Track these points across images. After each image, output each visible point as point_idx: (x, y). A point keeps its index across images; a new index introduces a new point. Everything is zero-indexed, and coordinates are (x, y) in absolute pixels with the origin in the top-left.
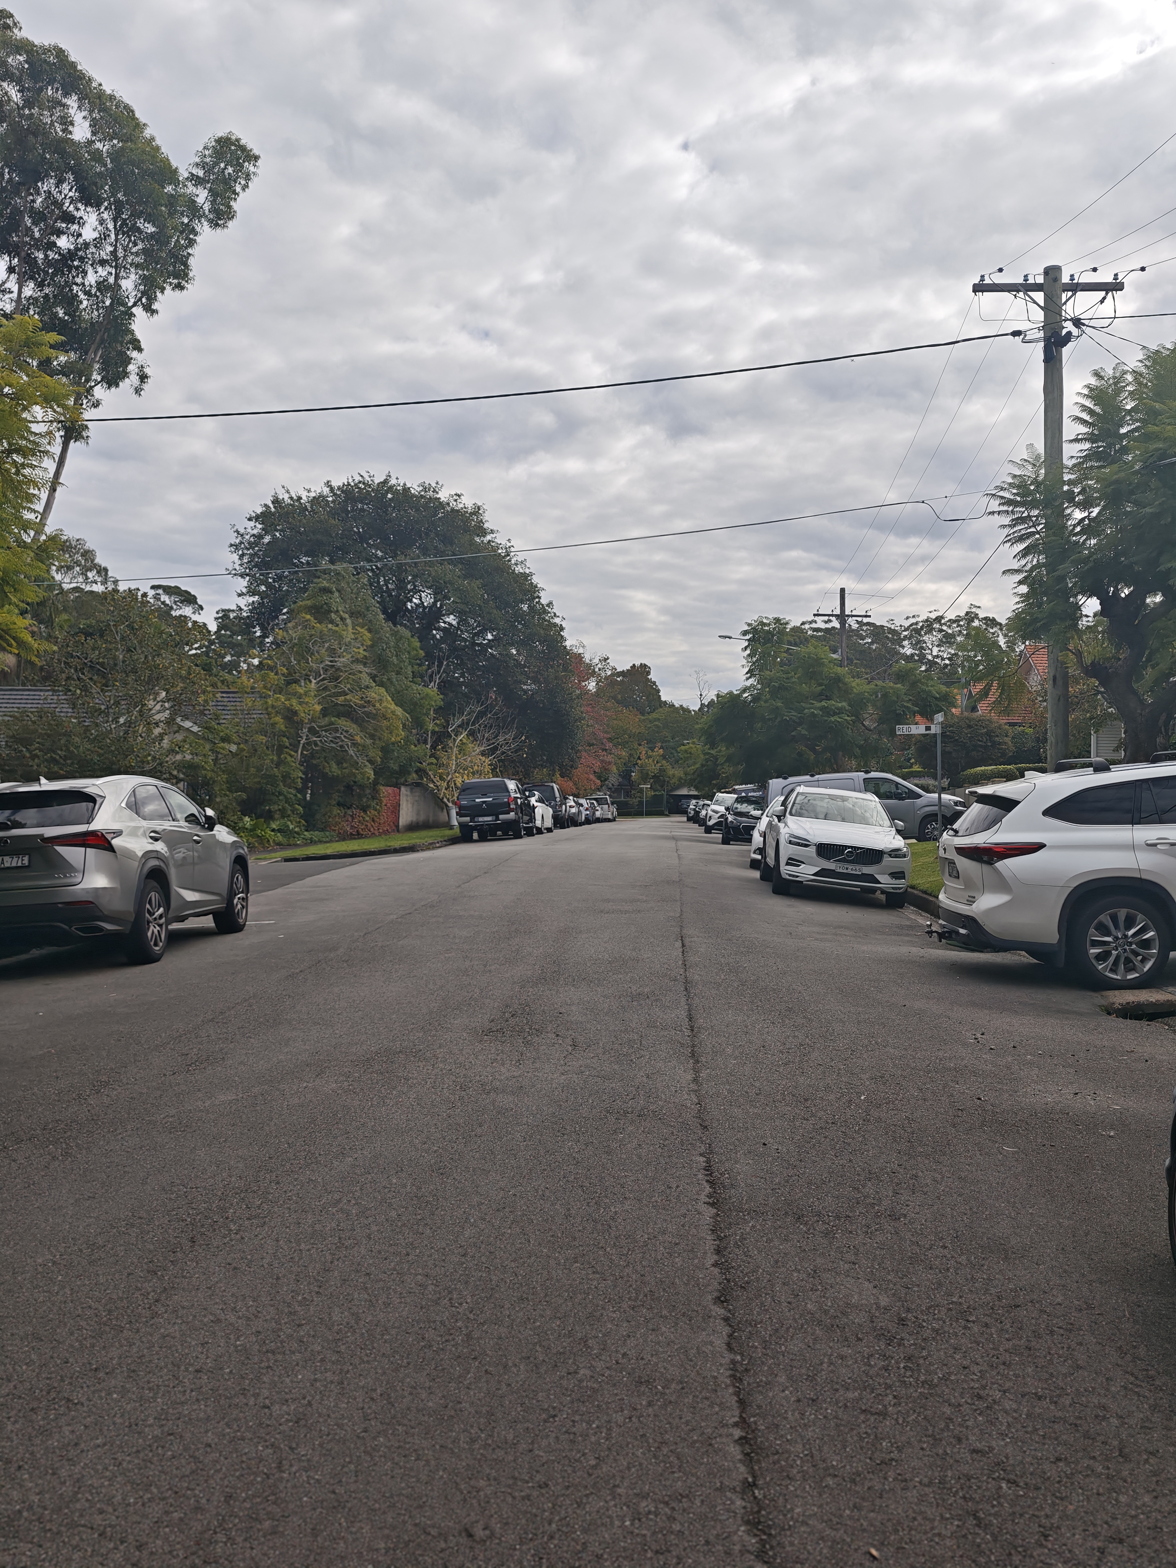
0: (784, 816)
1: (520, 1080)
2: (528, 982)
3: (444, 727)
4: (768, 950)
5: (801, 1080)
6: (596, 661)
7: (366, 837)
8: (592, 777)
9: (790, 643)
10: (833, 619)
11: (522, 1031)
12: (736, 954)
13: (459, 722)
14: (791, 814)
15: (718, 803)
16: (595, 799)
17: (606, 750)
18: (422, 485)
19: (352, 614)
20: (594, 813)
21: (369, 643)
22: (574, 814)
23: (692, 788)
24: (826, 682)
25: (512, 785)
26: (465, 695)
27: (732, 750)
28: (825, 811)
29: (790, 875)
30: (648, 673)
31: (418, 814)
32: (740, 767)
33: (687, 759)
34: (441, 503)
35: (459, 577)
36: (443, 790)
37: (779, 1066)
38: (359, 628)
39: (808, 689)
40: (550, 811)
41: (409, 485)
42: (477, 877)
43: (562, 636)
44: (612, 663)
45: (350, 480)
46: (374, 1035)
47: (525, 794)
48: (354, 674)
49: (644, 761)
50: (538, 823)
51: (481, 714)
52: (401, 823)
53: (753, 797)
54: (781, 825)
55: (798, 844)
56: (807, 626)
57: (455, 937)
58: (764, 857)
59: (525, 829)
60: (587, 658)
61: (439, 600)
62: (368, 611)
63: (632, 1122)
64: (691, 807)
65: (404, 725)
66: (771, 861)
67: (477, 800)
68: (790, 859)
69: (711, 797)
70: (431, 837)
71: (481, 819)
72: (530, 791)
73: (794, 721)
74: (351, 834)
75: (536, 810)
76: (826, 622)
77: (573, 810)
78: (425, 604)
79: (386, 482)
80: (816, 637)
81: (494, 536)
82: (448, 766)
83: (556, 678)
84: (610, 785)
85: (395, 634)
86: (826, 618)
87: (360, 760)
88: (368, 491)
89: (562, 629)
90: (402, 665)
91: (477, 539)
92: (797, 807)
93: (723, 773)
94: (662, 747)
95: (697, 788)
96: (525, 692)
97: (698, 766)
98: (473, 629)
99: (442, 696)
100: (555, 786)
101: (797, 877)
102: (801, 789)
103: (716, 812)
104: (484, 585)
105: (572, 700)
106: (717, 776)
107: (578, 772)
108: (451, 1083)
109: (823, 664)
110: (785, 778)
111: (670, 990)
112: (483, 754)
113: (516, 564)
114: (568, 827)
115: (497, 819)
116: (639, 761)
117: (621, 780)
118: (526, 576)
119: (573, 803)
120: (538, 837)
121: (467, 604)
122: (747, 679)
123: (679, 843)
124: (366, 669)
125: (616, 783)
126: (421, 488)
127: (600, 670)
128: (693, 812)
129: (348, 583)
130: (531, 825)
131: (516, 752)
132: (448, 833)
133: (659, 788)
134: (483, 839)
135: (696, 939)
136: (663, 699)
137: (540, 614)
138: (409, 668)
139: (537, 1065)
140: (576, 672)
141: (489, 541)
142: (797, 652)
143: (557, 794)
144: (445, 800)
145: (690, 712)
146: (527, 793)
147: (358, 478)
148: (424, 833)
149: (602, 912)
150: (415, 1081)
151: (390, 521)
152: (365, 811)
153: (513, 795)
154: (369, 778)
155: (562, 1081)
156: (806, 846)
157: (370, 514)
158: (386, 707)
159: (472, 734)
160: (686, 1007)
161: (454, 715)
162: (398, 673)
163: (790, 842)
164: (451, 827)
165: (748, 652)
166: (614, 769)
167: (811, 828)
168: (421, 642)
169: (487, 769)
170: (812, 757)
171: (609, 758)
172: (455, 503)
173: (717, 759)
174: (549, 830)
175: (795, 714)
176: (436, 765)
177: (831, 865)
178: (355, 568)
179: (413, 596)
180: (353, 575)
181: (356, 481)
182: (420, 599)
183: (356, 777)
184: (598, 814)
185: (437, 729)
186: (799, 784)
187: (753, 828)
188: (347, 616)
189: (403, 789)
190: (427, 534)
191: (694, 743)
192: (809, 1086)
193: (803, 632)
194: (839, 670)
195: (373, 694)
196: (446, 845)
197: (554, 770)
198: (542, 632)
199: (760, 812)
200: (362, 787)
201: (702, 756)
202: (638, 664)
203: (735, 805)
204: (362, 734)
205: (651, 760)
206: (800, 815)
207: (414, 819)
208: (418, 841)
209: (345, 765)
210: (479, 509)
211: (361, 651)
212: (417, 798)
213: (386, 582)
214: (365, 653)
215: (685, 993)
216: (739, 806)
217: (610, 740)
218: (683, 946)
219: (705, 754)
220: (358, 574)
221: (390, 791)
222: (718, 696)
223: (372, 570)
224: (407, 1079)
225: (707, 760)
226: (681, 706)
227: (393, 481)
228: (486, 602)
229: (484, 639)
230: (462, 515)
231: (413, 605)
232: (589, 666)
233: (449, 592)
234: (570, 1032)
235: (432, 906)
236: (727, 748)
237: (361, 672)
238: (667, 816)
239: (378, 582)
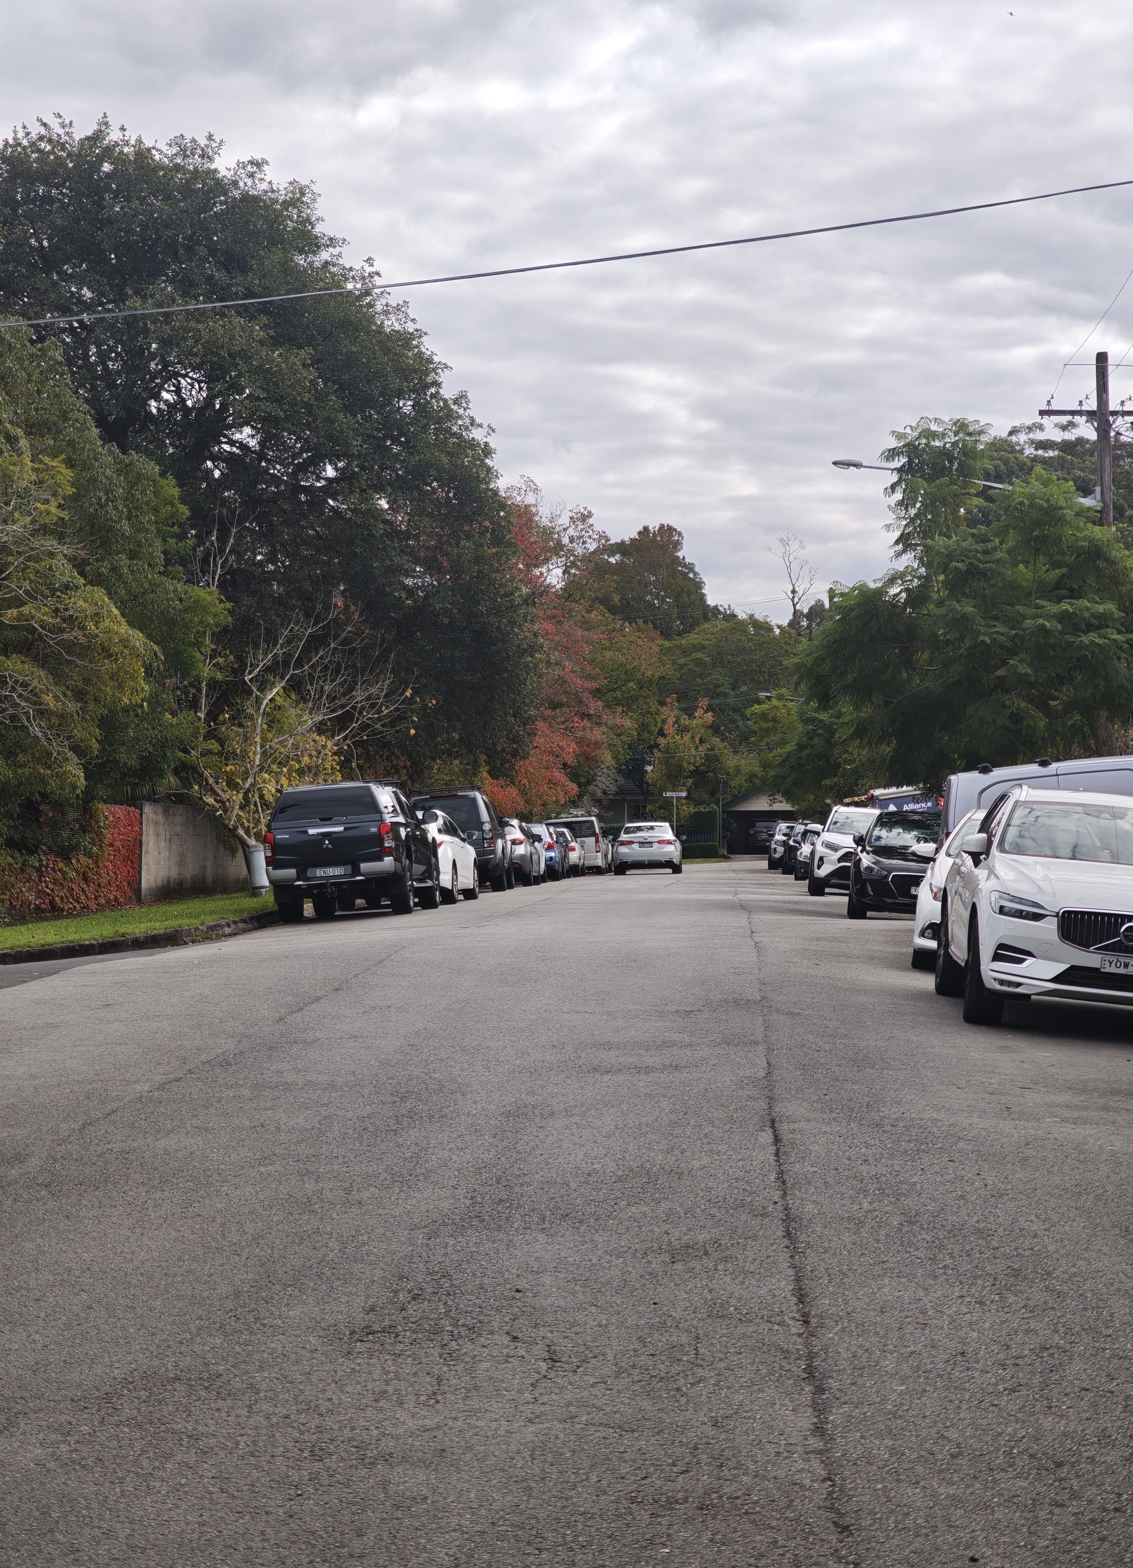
0: (987, 852)
1: (439, 1434)
2: (445, 1224)
3: (234, 672)
4: (961, 1145)
5: (1047, 1422)
6: (564, 520)
7: (70, 915)
8: (559, 776)
9: (987, 477)
10: (1081, 420)
11: (437, 1331)
12: (892, 1156)
13: (266, 660)
14: (1002, 849)
15: (839, 827)
16: (567, 825)
17: (589, 716)
18: (178, 141)
19: (33, 428)
20: (565, 857)
21: (70, 491)
22: (523, 857)
23: (779, 797)
24: (1069, 559)
25: (385, 797)
26: (279, 601)
27: (866, 712)
28: (1071, 839)
29: (1002, 982)
30: (677, 545)
31: (181, 862)
32: (886, 749)
33: (767, 732)
34: (219, 182)
35: (261, 343)
36: (236, 810)
37: (999, 1394)
38: (46, 459)
39: (1029, 575)
40: (470, 853)
41: (148, 143)
42: (318, 999)
43: (489, 469)
44: (598, 523)
45: (20, 135)
46: (117, 1344)
47: (414, 817)
48: (38, 560)
49: (672, 737)
50: (445, 880)
51: (315, 642)
52: (144, 885)
53: (914, 812)
54: (981, 873)
55: (1020, 914)
56: (1022, 438)
57: (278, 1129)
58: (945, 944)
59: (418, 892)
60: (543, 516)
61: (221, 393)
62: (66, 419)
63: (688, 1521)
64: (779, 837)
65: (149, 670)
66: (959, 952)
67: (311, 831)
68: (1001, 946)
69: (822, 816)
70: (212, 912)
71: (320, 872)
72: (426, 809)
73: (1002, 647)
74: (37, 908)
75: (440, 851)
76: (1064, 428)
77: (520, 850)
78: (189, 403)
79: (96, 137)
80: (1044, 461)
81: (335, 251)
82: (244, 755)
83: (478, 560)
84: (599, 793)
85: (125, 469)
86: (1064, 419)
87: (55, 748)
88: (58, 158)
89: (487, 451)
90: (141, 536)
91: (300, 260)
92: (1012, 832)
93: (846, 761)
94: (710, 708)
95: (789, 796)
96: (411, 592)
97: (791, 747)
98: (295, 456)
99: (229, 605)
100: (480, 798)
101: (1019, 985)
102: (1023, 794)
103: (834, 848)
104: (316, 361)
105: (513, 608)
106: (833, 768)
107: (528, 766)
108: (290, 1445)
109: (1061, 520)
110: (985, 771)
111: (755, 1237)
112: (320, 728)
113: (386, 313)
114: (510, 887)
115: (356, 871)
116: (662, 741)
117: (622, 781)
118: (406, 340)
119: (518, 835)
120: (444, 910)
121: (278, 400)
122: (898, 555)
123: (756, 917)
124: (65, 549)
125: (613, 789)
126: (175, 149)
127: (572, 540)
128: (781, 849)
129: (20, 359)
130: (429, 883)
131: (392, 724)
132: (249, 903)
133: (706, 797)
134: (325, 915)
135: (802, 1125)
136: (711, 601)
137: (439, 421)
138: (158, 544)
139: (475, 1403)
140: (521, 546)
141: (327, 263)
142: (1010, 496)
143: (485, 816)
144: (241, 832)
145: (770, 629)
146: (420, 815)
147: (36, 130)
148: (196, 905)
149: (595, 1070)
150: (212, 1441)
151: (109, 221)
152: (66, 858)
153: (389, 819)
154: (74, 787)
155: (530, 1437)
156: (1037, 917)
157: (65, 206)
158: (108, 631)
159: (295, 686)
160: (791, 1272)
161: (256, 646)
162: (133, 555)
163: (1002, 911)
164: (255, 891)
165: (898, 496)
166: (607, 758)
167: (1046, 877)
168: (180, 485)
169: (331, 762)
170: (1042, 722)
171: (597, 734)
172: (249, 182)
173: (832, 733)
174: (469, 894)
175: (1002, 629)
176: (220, 754)
177: (1090, 959)
178: (36, 327)
179: (161, 387)
180: (32, 342)
181: (34, 135)
182: (178, 391)
183: (46, 784)
184: (574, 857)
185: (219, 676)
186: (1018, 782)
187: (917, 881)
188: (20, 432)
189: (148, 809)
190: (190, 250)
191: (780, 698)
192: (1065, 1434)
193: (1013, 451)
194: (1098, 532)
195: (81, 602)
196: (244, 931)
197: (476, 763)
198: (445, 459)
199: (932, 846)
200: (59, 805)
201: (800, 726)
202: (654, 525)
203: (877, 832)
204: (58, 690)
205: (687, 738)
206: (1019, 850)
207: (174, 874)
208: (185, 923)
209: (21, 758)
210: (303, 194)
211: (53, 510)
212: (178, 828)
213: (103, 358)
214: (64, 514)
215: (786, 1242)
216: (884, 833)
217: (597, 693)
218: (777, 1139)
219: (807, 721)
220: (41, 339)
221: (120, 814)
222: (832, 593)
223: (72, 331)
224: (194, 1437)
225: (811, 735)
226: (751, 616)
227: (114, 135)
228: (321, 397)
229: (318, 479)
230: (266, 207)
231: (163, 406)
232: (547, 533)
233: (240, 375)
234: (542, 1331)
235: (225, 1064)
236: (857, 708)
237: (52, 555)
238: (726, 858)
239: (86, 356)
